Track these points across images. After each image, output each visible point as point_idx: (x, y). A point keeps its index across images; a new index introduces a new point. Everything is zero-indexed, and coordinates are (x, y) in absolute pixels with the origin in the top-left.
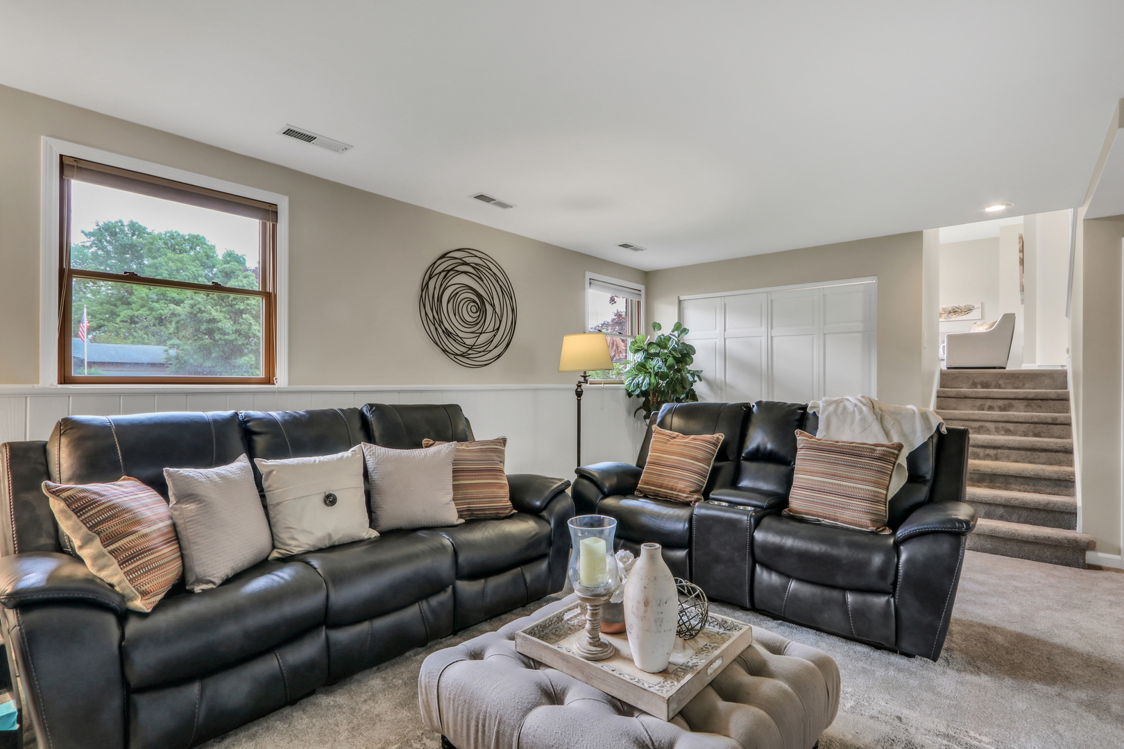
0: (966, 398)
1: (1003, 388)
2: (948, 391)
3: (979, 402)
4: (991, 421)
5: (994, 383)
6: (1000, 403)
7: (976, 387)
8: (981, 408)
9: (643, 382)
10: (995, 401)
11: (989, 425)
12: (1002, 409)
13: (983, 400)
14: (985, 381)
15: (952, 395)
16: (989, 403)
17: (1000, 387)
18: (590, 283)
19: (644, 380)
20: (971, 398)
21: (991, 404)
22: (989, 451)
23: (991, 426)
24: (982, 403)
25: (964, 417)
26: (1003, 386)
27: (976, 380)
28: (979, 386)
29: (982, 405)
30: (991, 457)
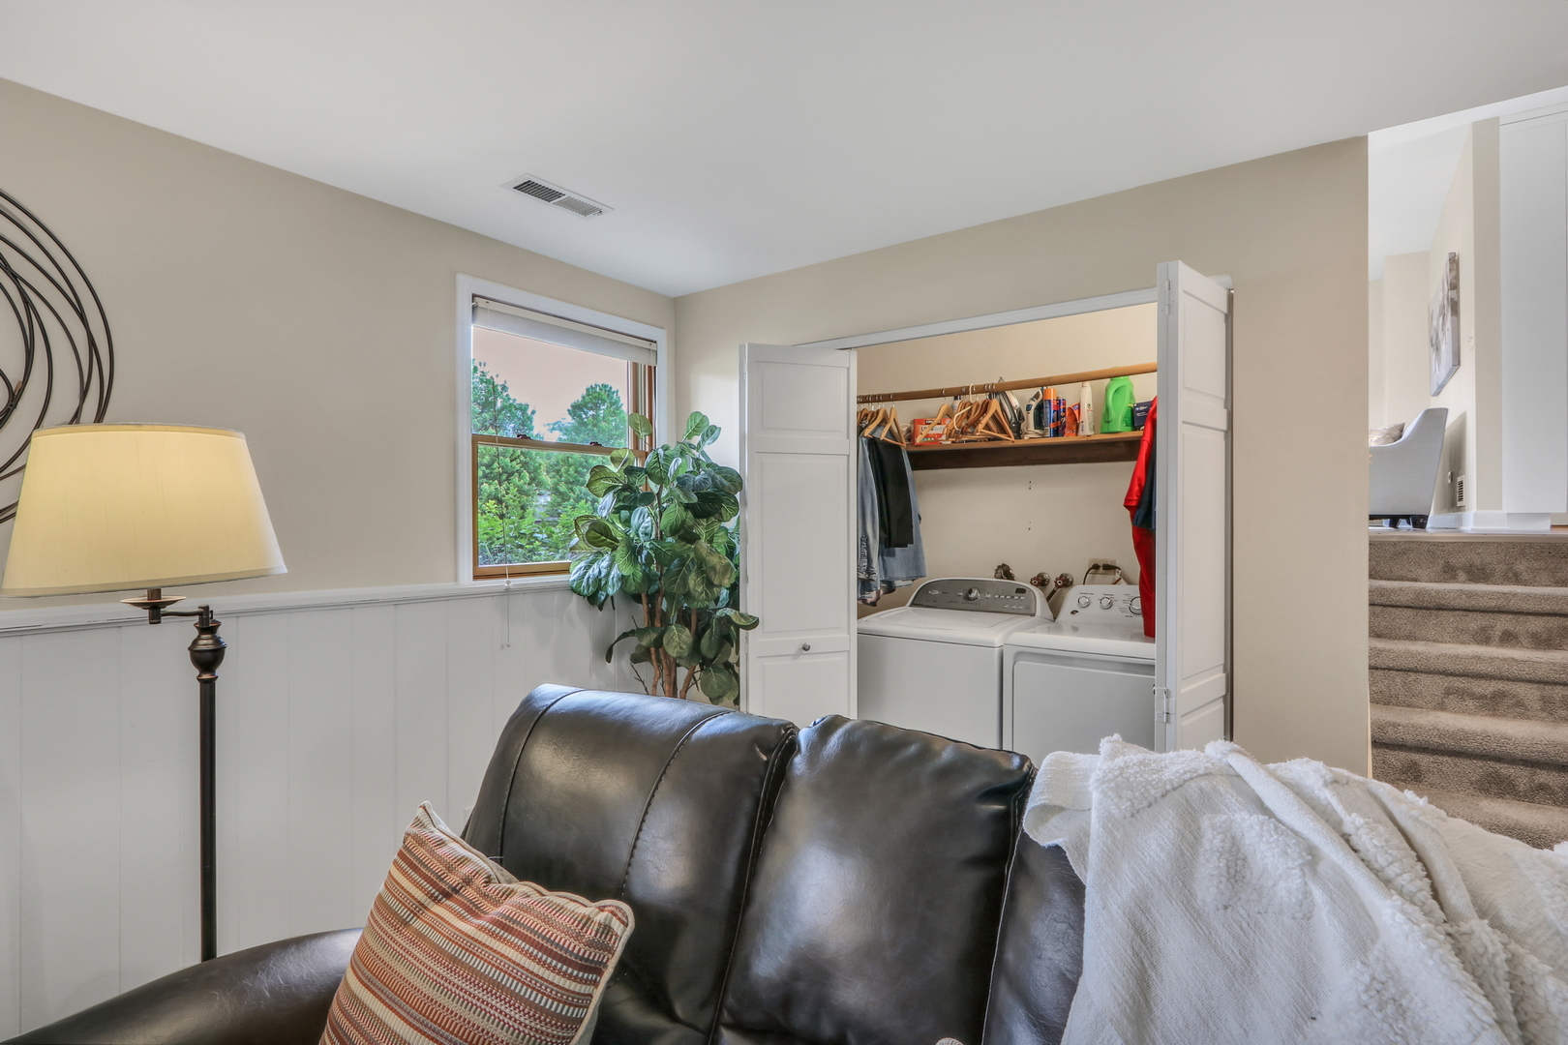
0: (1440, 608)
1: (1525, 583)
2: (1393, 591)
3: (1475, 622)
4: (1530, 681)
5: (1500, 568)
6: (1536, 625)
7: (1453, 578)
8: (1483, 637)
9: (608, 574)
10: (1522, 618)
11: (1521, 690)
12: (1542, 642)
13: (1488, 616)
14: (1478, 562)
15: (1404, 599)
16: (1503, 623)
17: (1517, 579)
18: (474, 308)
19: (610, 567)
20: (1455, 610)
21: (1509, 627)
22: (1543, 777)
23: (1529, 694)
24: (1484, 623)
25: (1451, 667)
26: (1525, 576)
27: (1453, 561)
28: (1462, 575)
29: (1483, 629)
30: (1553, 793)
